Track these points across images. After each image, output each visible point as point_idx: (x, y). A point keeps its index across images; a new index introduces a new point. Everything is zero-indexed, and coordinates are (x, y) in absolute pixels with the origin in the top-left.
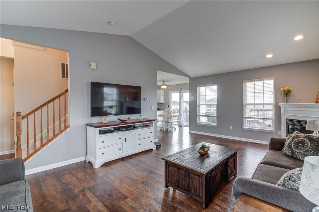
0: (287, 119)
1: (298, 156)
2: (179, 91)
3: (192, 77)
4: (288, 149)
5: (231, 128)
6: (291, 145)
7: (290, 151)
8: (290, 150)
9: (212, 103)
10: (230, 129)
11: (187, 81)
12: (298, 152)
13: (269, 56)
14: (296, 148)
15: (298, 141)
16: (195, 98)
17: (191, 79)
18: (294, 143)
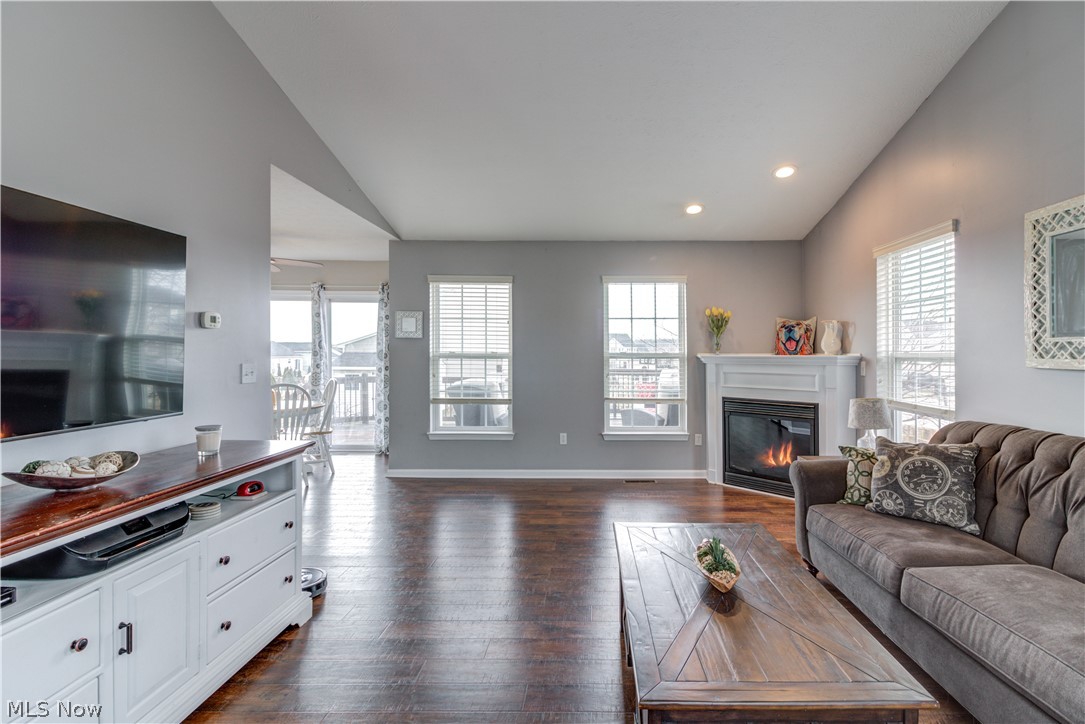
0: (723, 398)
1: (928, 514)
2: (309, 294)
3: (404, 238)
4: (891, 495)
5: (564, 438)
6: (896, 482)
7: (899, 501)
8: (897, 498)
9: (489, 351)
10: (561, 443)
11: (376, 247)
12: (926, 502)
13: (694, 209)
14: (915, 489)
15: (911, 467)
16: (420, 327)
17: (401, 245)
18: (904, 475)
